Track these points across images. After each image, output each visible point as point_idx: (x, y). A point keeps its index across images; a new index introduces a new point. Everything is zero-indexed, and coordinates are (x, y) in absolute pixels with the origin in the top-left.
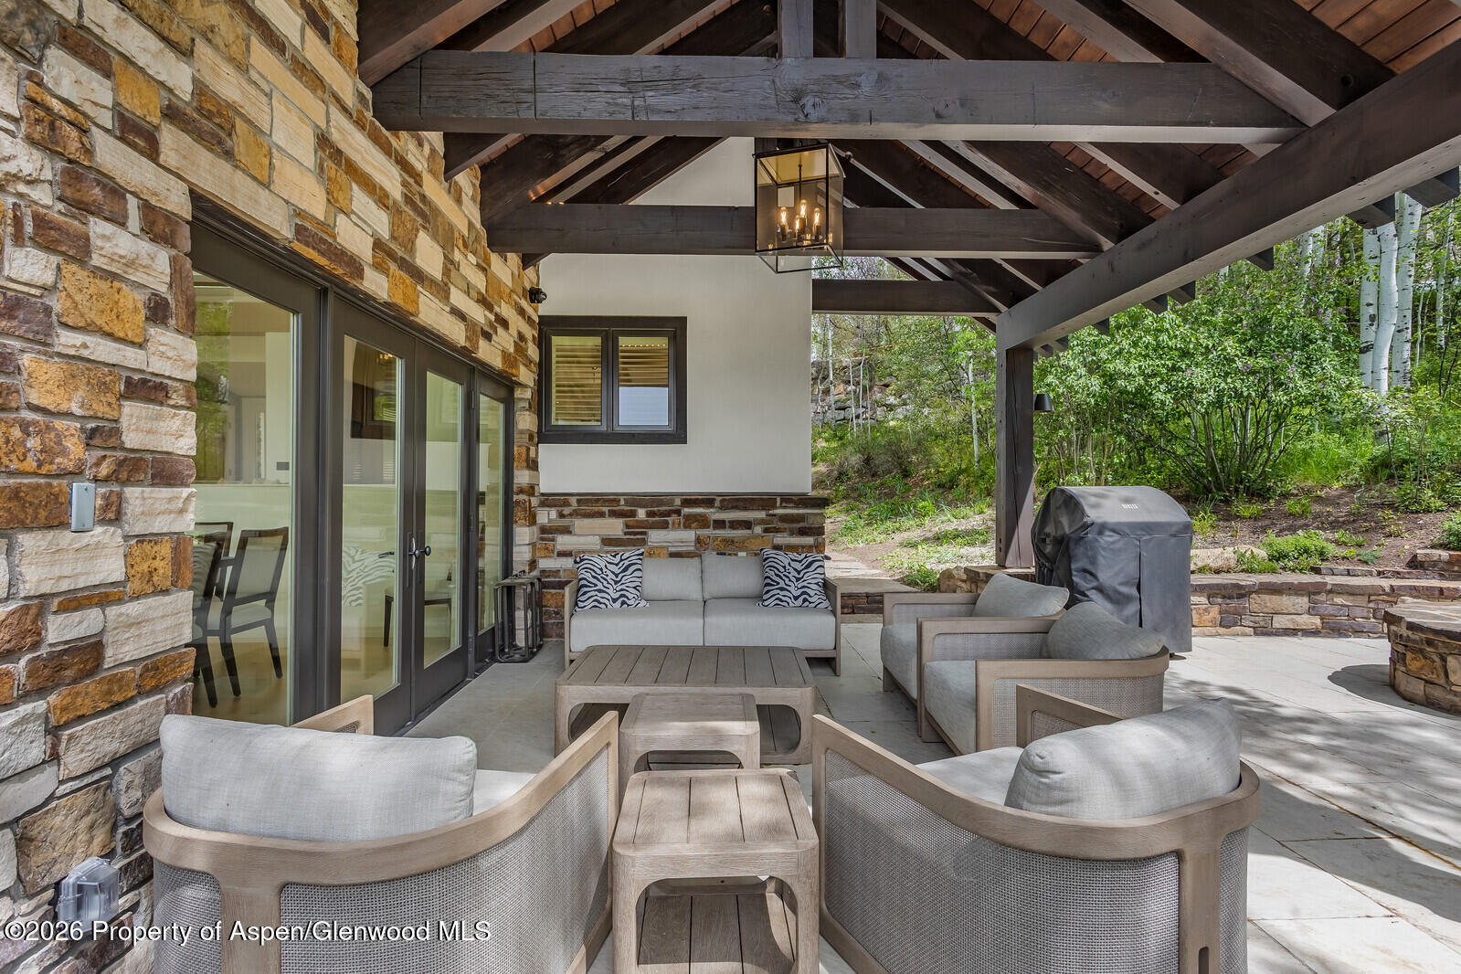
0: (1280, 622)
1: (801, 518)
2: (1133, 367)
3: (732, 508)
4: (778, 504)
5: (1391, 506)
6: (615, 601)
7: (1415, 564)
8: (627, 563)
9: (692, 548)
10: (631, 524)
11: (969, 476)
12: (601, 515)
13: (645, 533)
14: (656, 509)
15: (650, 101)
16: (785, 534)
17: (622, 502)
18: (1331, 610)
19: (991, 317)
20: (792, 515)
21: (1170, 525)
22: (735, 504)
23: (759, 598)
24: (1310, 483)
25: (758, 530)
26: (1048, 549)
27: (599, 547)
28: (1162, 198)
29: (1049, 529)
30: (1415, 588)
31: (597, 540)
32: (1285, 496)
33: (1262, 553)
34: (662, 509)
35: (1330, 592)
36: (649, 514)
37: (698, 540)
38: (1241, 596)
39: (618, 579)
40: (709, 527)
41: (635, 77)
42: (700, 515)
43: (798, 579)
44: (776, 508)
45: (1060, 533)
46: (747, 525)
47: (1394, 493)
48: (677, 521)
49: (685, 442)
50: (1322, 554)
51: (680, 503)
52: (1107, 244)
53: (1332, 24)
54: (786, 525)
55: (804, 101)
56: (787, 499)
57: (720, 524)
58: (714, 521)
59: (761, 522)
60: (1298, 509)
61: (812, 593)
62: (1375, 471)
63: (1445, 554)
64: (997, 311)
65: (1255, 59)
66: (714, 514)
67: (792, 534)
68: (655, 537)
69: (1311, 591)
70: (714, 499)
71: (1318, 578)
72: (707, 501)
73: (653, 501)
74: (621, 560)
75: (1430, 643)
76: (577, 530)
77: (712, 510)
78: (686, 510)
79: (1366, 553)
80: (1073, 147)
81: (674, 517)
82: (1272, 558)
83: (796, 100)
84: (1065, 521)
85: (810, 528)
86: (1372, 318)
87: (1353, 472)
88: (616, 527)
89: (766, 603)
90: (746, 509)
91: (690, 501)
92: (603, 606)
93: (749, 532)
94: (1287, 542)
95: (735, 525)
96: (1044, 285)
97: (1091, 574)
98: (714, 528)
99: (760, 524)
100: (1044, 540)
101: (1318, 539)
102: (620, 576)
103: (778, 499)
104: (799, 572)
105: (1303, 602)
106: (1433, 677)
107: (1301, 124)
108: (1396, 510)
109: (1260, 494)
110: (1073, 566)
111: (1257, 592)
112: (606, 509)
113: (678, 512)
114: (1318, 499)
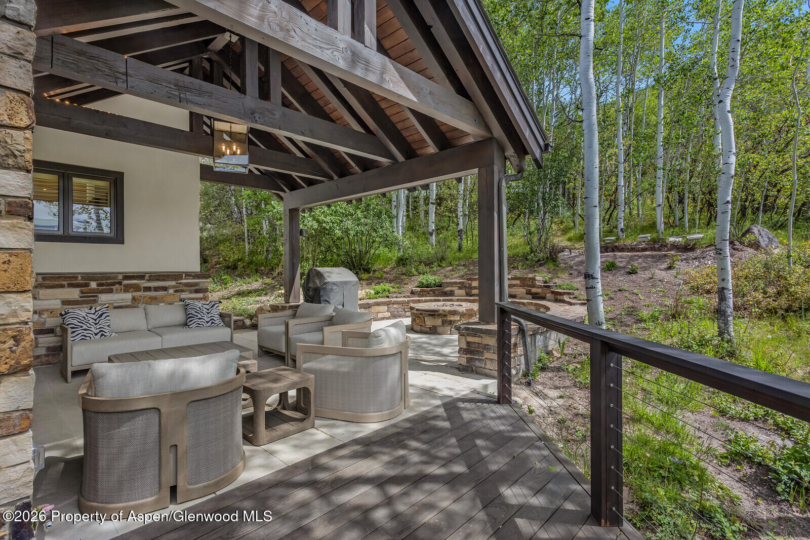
0: (380, 315)
1: (196, 284)
2: (328, 219)
3: (156, 280)
4: (184, 277)
5: (404, 274)
6: (96, 334)
7: (412, 293)
8: (100, 312)
9: (130, 303)
10: (84, 291)
11: (243, 262)
12: (62, 286)
13: (96, 296)
14: (104, 282)
15: (188, 97)
16: (187, 293)
17: (80, 278)
18: (393, 310)
19: (282, 194)
20: (191, 283)
21: (352, 281)
22: (157, 278)
23: (185, 325)
24: (381, 266)
25: (171, 291)
26: (311, 293)
27: (60, 306)
28: (357, 168)
29: (311, 285)
30: (413, 300)
31: (59, 302)
32: (374, 271)
33: (373, 292)
34: (108, 282)
35: (393, 303)
36: (98, 285)
37: (134, 299)
38: (369, 307)
39: (97, 322)
40: (140, 291)
41: (181, 84)
42: (135, 284)
43: (208, 313)
44: (182, 279)
45: (316, 286)
46: (165, 289)
47: (404, 270)
48: (119, 288)
49: (123, 243)
50: (389, 291)
51: (121, 278)
52: (336, 177)
53: (405, 136)
54: (188, 288)
55: (255, 115)
56: (188, 275)
57: (148, 289)
58: (144, 287)
59: (173, 287)
60: (379, 276)
61: (215, 319)
62: (399, 262)
63: (419, 289)
64: (285, 192)
65: (388, 140)
66: (144, 283)
67: (191, 292)
68: (103, 298)
69: (387, 304)
70: (145, 276)
71: (389, 299)
72: (141, 276)
73: (103, 277)
74: (96, 311)
75: (421, 314)
76: (41, 297)
77: (142, 281)
78: (126, 282)
79: (400, 290)
80: (338, 151)
81: (117, 286)
82: (375, 294)
83: (252, 114)
84: (317, 282)
85: (201, 289)
86: (395, 206)
87: (393, 262)
88: (74, 294)
89: (191, 326)
90: (164, 280)
91: (127, 277)
92: (88, 338)
93: (166, 292)
94: (379, 288)
95: (156, 289)
96: (308, 186)
97: (328, 301)
98: (144, 291)
99: (172, 288)
100: (309, 290)
101: (387, 286)
102: (98, 320)
103: (184, 275)
104: (208, 310)
105: (386, 307)
106: (421, 324)
107: (397, 161)
108: (406, 275)
109: (367, 271)
110: (321, 299)
111: (373, 306)
112: (65, 283)
113: (120, 283)
114: (385, 272)
